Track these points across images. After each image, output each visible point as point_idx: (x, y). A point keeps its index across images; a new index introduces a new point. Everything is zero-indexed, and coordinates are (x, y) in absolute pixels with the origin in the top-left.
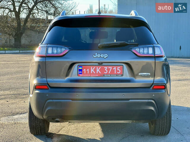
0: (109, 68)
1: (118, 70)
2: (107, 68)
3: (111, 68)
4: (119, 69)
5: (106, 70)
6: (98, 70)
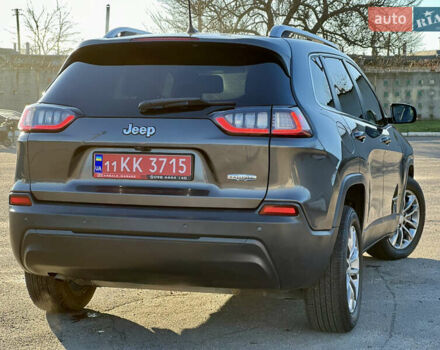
0: (160, 160)
1: (181, 165)
2: (155, 160)
3: (165, 160)
4: (182, 162)
5: (153, 164)
6: (136, 165)
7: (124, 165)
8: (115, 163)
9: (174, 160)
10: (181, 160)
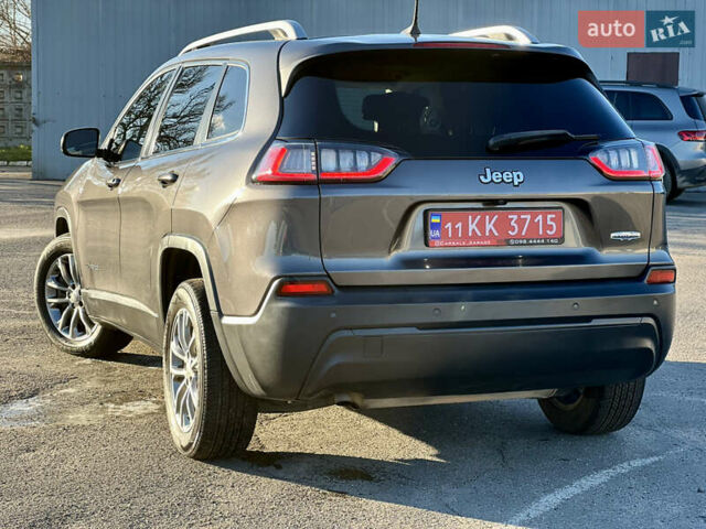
0: (522, 217)
1: (549, 223)
2: (515, 217)
3: (529, 217)
4: (552, 219)
5: (513, 223)
6: (489, 226)
7: (472, 227)
8: (459, 225)
9: (540, 217)
10: (549, 216)
